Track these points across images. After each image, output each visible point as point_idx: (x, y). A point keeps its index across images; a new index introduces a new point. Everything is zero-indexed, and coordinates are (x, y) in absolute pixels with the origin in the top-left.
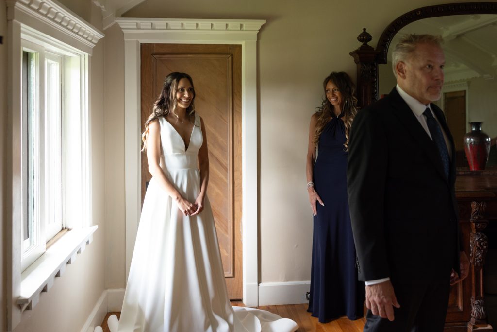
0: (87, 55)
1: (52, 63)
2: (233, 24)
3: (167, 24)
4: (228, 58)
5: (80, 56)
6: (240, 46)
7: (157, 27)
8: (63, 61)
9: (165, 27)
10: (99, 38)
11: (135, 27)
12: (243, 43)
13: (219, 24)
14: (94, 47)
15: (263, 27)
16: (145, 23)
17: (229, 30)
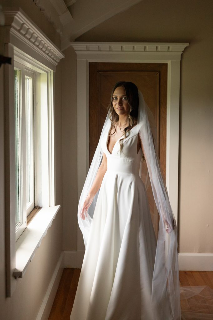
0: (52, 71)
2: (162, 47)
3: (110, 47)
4: (157, 74)
5: (47, 72)
6: (166, 65)
7: (102, 49)
8: (35, 76)
9: (109, 49)
10: (61, 59)
11: (86, 49)
12: (169, 63)
13: (151, 46)
14: (57, 65)
15: (186, 48)
16: (93, 46)
17: (158, 51)
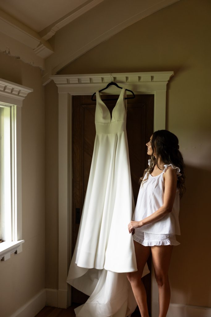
2: (145, 76)
3: (91, 79)
4: (143, 106)
7: (82, 82)
9: (89, 82)
13: (133, 77)
16: (74, 78)
17: (141, 82)
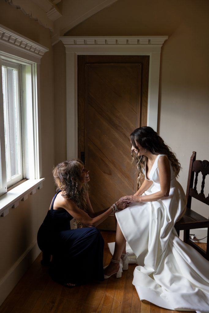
0: (36, 64)
1: (13, 70)
3: (95, 40)
4: (139, 66)
5: (32, 64)
8: (21, 68)
9: (94, 43)
10: (45, 52)
11: (73, 43)
12: (151, 55)
13: (133, 39)
15: (165, 41)
16: (80, 40)
